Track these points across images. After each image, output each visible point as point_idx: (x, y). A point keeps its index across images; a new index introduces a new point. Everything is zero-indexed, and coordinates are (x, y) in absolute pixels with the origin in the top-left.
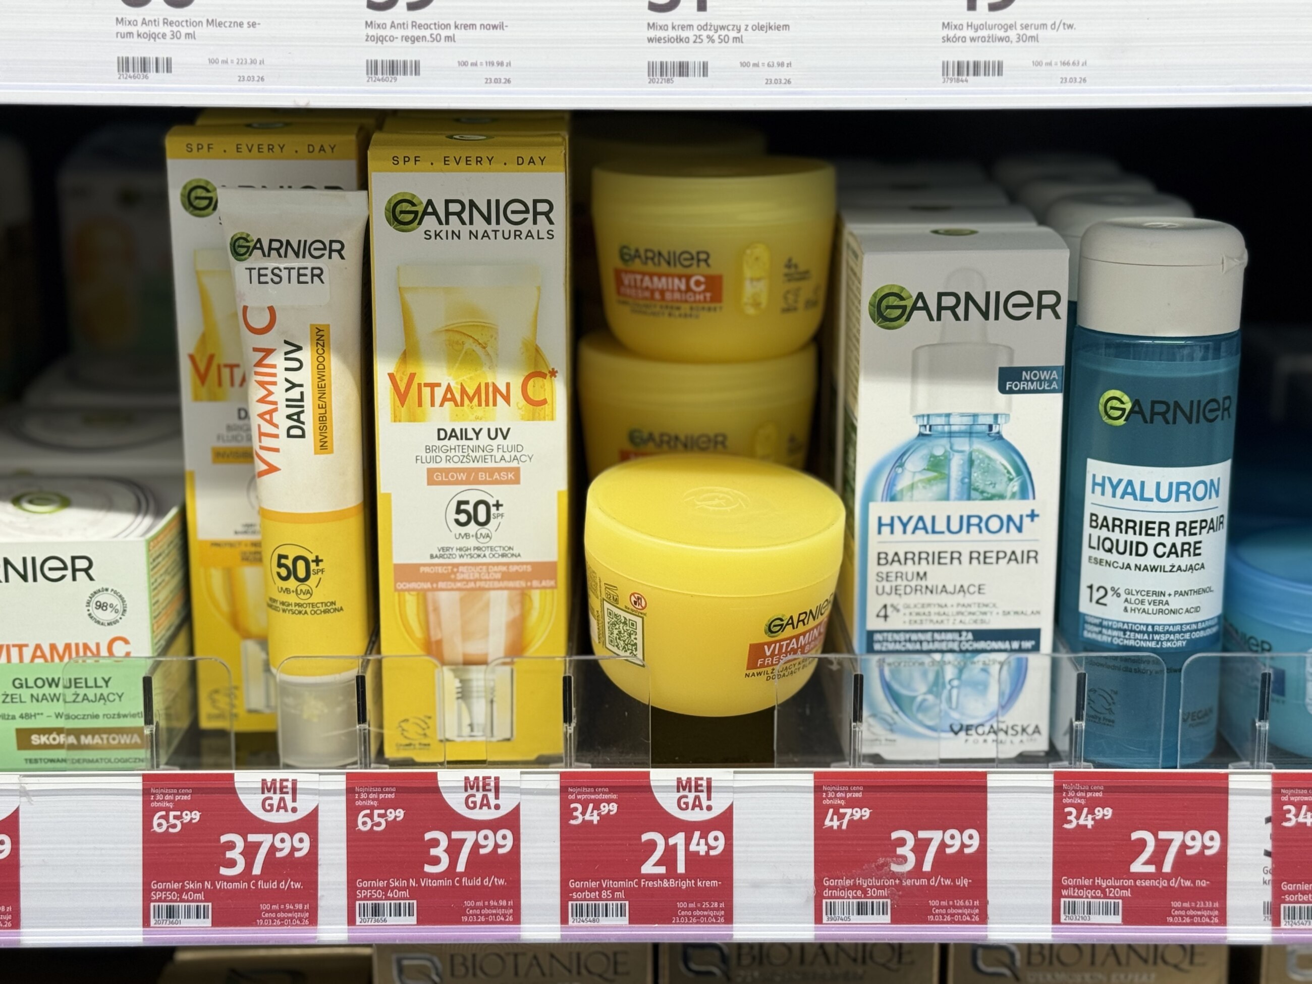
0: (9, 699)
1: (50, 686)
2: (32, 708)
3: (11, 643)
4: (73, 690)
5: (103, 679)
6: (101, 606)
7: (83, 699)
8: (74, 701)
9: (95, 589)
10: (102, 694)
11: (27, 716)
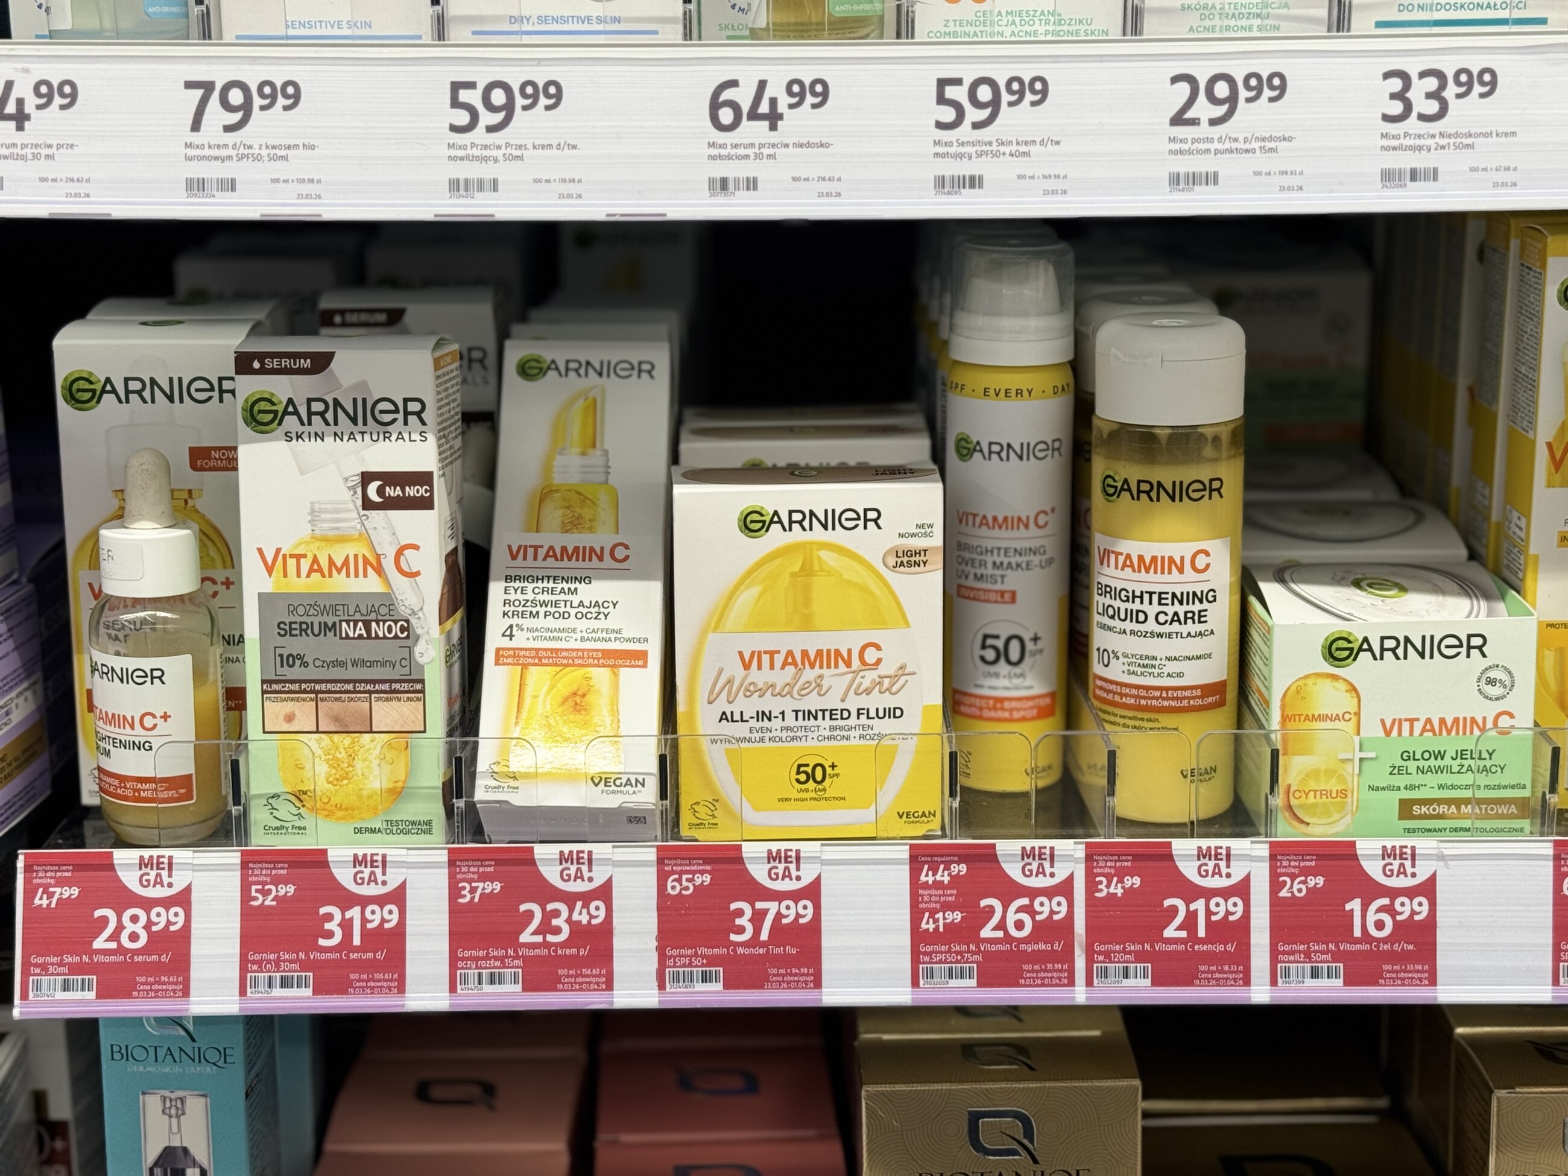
0: (1396, 771)
1: (1436, 759)
2: (1417, 779)
3: (1403, 717)
4: (1459, 761)
5: (1488, 751)
6: (1491, 682)
7: (1468, 770)
8: (1459, 772)
9: (1487, 666)
10: (1485, 766)
11: (1411, 787)
